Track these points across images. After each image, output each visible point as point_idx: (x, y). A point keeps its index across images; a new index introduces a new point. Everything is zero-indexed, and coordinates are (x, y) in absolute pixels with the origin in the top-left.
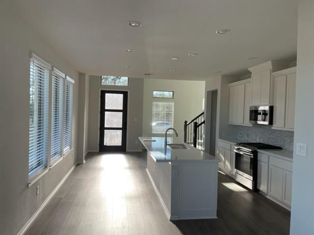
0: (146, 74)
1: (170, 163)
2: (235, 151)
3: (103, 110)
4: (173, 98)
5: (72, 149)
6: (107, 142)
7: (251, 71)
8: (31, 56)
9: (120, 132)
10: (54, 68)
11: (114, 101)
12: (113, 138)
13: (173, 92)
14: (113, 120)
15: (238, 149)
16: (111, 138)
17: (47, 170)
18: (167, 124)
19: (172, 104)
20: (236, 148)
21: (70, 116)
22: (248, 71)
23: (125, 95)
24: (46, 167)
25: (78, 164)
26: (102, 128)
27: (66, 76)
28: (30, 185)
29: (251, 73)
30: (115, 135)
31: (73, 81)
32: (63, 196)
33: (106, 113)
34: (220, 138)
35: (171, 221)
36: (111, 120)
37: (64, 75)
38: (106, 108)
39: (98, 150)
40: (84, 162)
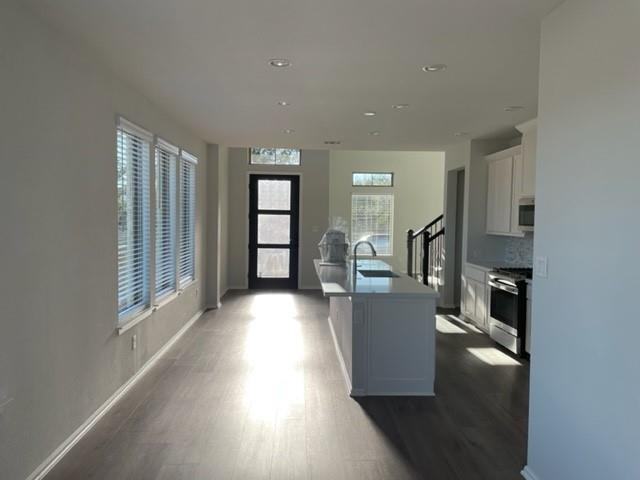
0: (326, 143)
1: (350, 298)
2: (491, 284)
3: (254, 212)
4: (392, 185)
5: (196, 280)
6: (263, 271)
7: (521, 131)
8: (117, 123)
9: (286, 253)
10: (159, 139)
11: (274, 194)
12: (273, 264)
13: (392, 174)
14: (274, 229)
15: (496, 280)
16: (270, 264)
17: (149, 312)
18: (380, 237)
19: (391, 197)
20: (492, 277)
21: (191, 222)
22: (517, 131)
23: (295, 181)
24: (148, 306)
25: (208, 308)
26: (254, 246)
27: (180, 152)
28: (121, 332)
29: (521, 135)
30: (278, 258)
31: (195, 160)
32: (178, 358)
33: (260, 216)
34: (468, 260)
35: (351, 396)
36: (269, 229)
37: (177, 149)
38: (260, 208)
39: (247, 287)
40: (219, 305)
